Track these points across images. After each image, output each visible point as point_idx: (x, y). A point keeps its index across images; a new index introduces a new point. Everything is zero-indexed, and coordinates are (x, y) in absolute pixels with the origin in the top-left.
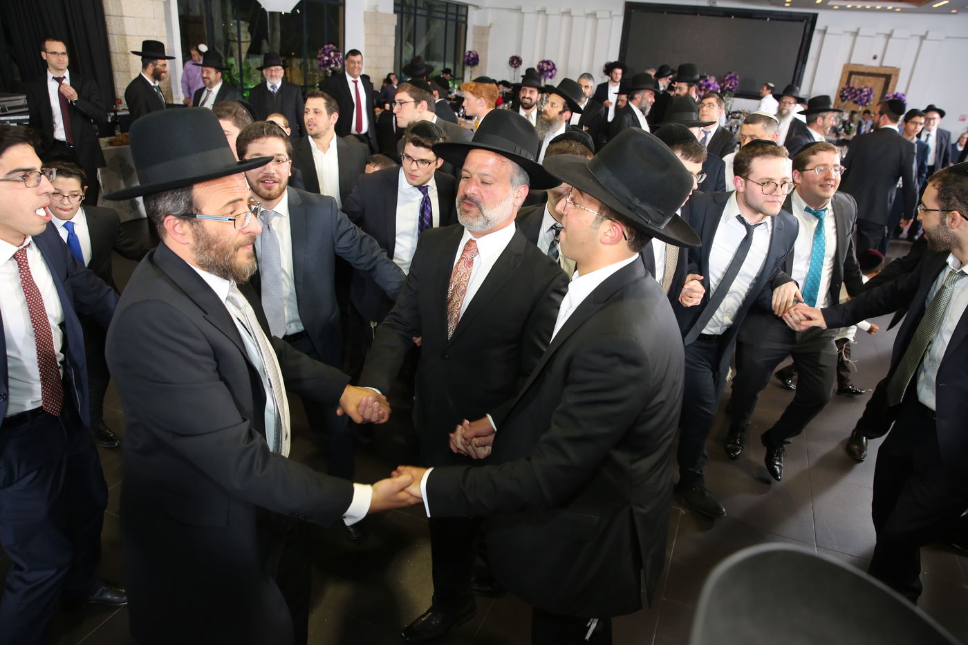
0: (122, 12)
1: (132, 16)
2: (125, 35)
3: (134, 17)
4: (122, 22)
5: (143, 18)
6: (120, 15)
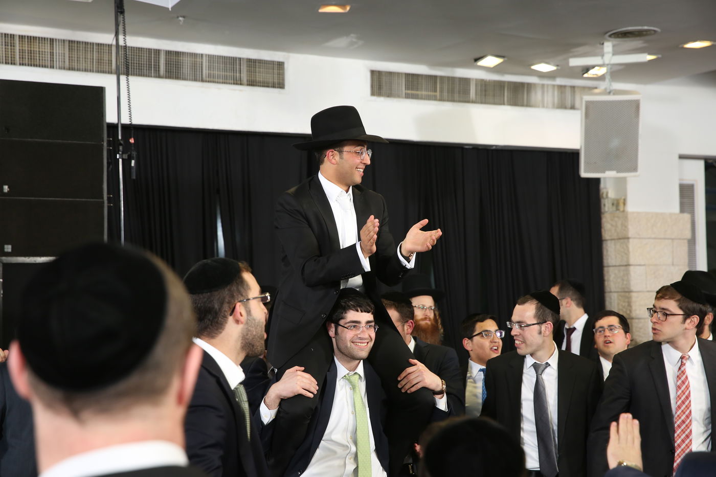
0: (628, 259)
1: (643, 263)
2: (630, 292)
3: (644, 265)
4: (627, 274)
5: (656, 265)
6: (625, 264)
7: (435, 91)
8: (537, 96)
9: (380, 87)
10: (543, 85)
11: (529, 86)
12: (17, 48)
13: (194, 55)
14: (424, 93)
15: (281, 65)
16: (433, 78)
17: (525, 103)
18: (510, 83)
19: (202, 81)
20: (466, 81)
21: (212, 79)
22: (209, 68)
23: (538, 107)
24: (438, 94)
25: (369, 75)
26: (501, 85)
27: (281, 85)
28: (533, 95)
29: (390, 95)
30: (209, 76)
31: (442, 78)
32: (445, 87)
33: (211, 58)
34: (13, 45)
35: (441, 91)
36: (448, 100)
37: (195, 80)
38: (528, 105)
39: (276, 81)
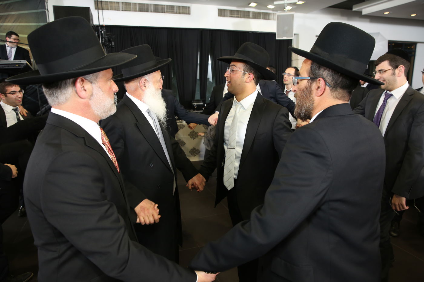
7: (239, 15)
8: (272, 17)
9: (221, 14)
10: (274, 14)
11: (269, 14)
12: (109, 5)
13: (162, 5)
14: (235, 15)
15: (189, 8)
16: (238, 11)
17: (268, 19)
18: (263, 13)
19: (165, 13)
20: (249, 12)
21: (167, 12)
22: (167, 9)
23: (272, 20)
24: (240, 16)
25: (217, 10)
26: (260, 14)
27: (189, 14)
28: (270, 16)
29: (224, 16)
30: (167, 11)
31: (241, 11)
32: (242, 14)
33: (167, 6)
34: (108, 4)
35: (241, 15)
36: (243, 18)
37: (162, 12)
38: (269, 19)
39: (188, 12)
